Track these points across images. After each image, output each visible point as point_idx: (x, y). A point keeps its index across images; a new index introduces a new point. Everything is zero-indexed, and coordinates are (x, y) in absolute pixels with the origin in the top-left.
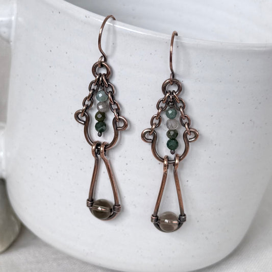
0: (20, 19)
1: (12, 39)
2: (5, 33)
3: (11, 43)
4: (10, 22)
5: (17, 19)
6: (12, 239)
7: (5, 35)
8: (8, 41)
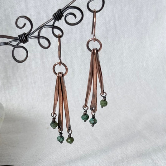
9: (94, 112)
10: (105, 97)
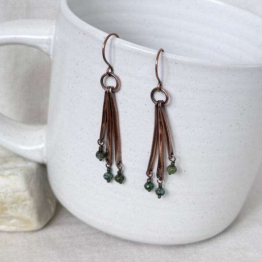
0: (57, 38)
1: (51, 53)
2: (45, 48)
3: (51, 57)
4: (50, 39)
5: (55, 38)
6: (49, 219)
7: (46, 50)
8: (48, 55)
9: (161, 180)
10: (174, 162)
